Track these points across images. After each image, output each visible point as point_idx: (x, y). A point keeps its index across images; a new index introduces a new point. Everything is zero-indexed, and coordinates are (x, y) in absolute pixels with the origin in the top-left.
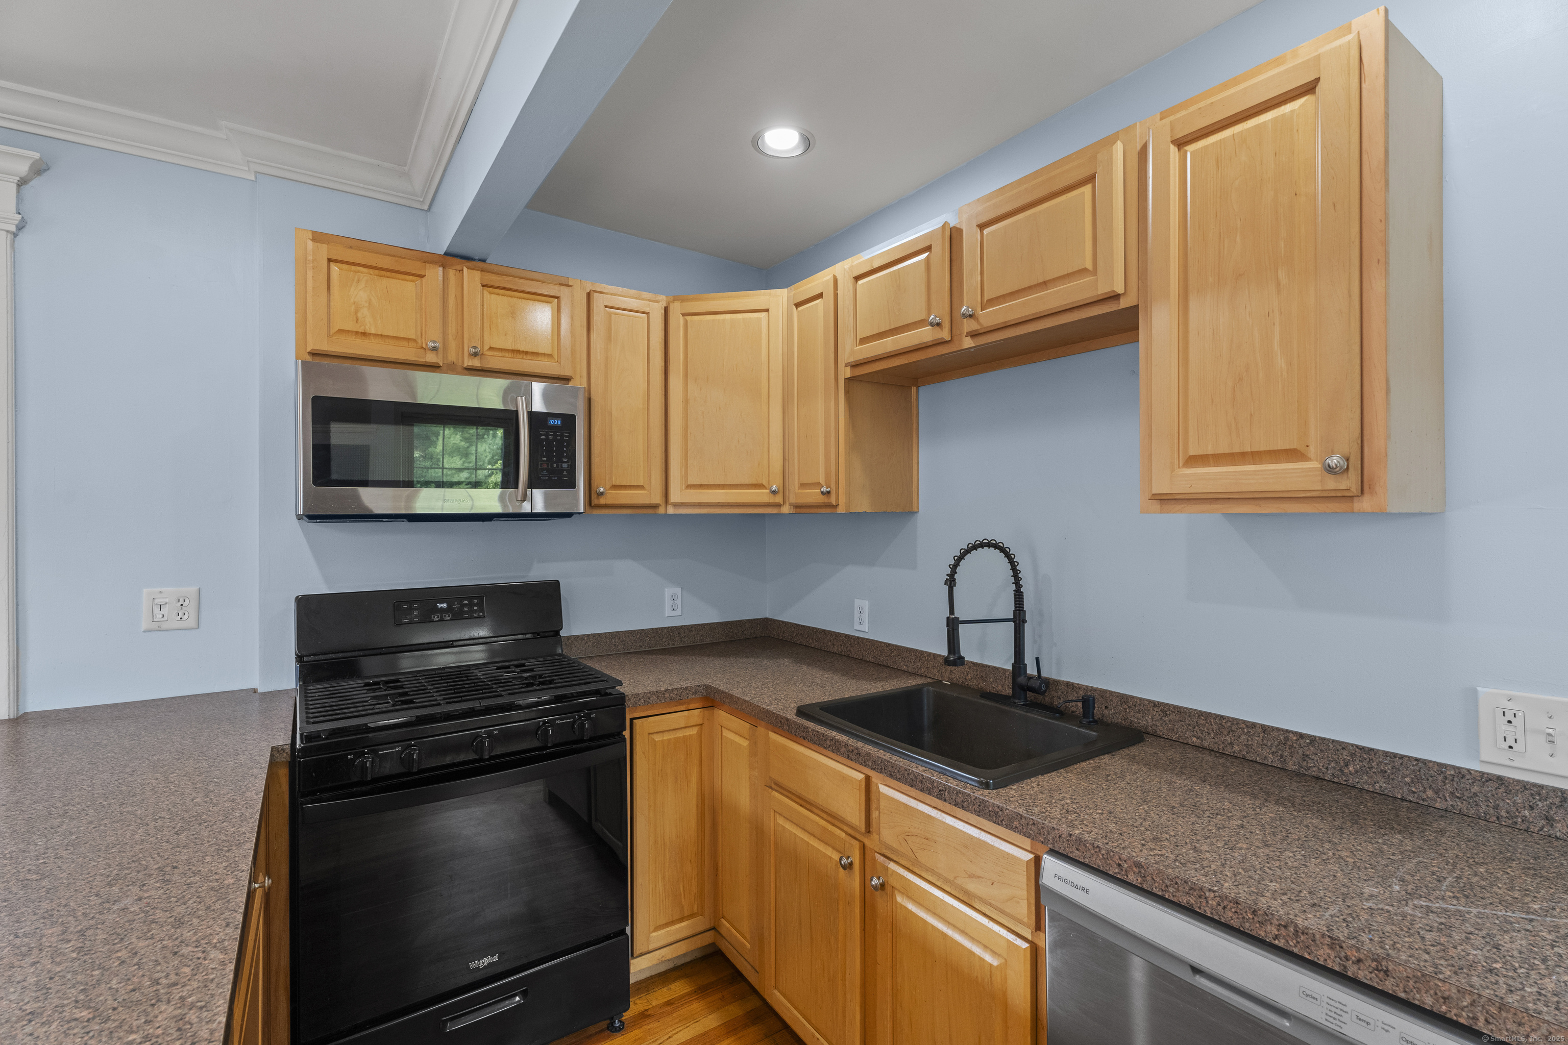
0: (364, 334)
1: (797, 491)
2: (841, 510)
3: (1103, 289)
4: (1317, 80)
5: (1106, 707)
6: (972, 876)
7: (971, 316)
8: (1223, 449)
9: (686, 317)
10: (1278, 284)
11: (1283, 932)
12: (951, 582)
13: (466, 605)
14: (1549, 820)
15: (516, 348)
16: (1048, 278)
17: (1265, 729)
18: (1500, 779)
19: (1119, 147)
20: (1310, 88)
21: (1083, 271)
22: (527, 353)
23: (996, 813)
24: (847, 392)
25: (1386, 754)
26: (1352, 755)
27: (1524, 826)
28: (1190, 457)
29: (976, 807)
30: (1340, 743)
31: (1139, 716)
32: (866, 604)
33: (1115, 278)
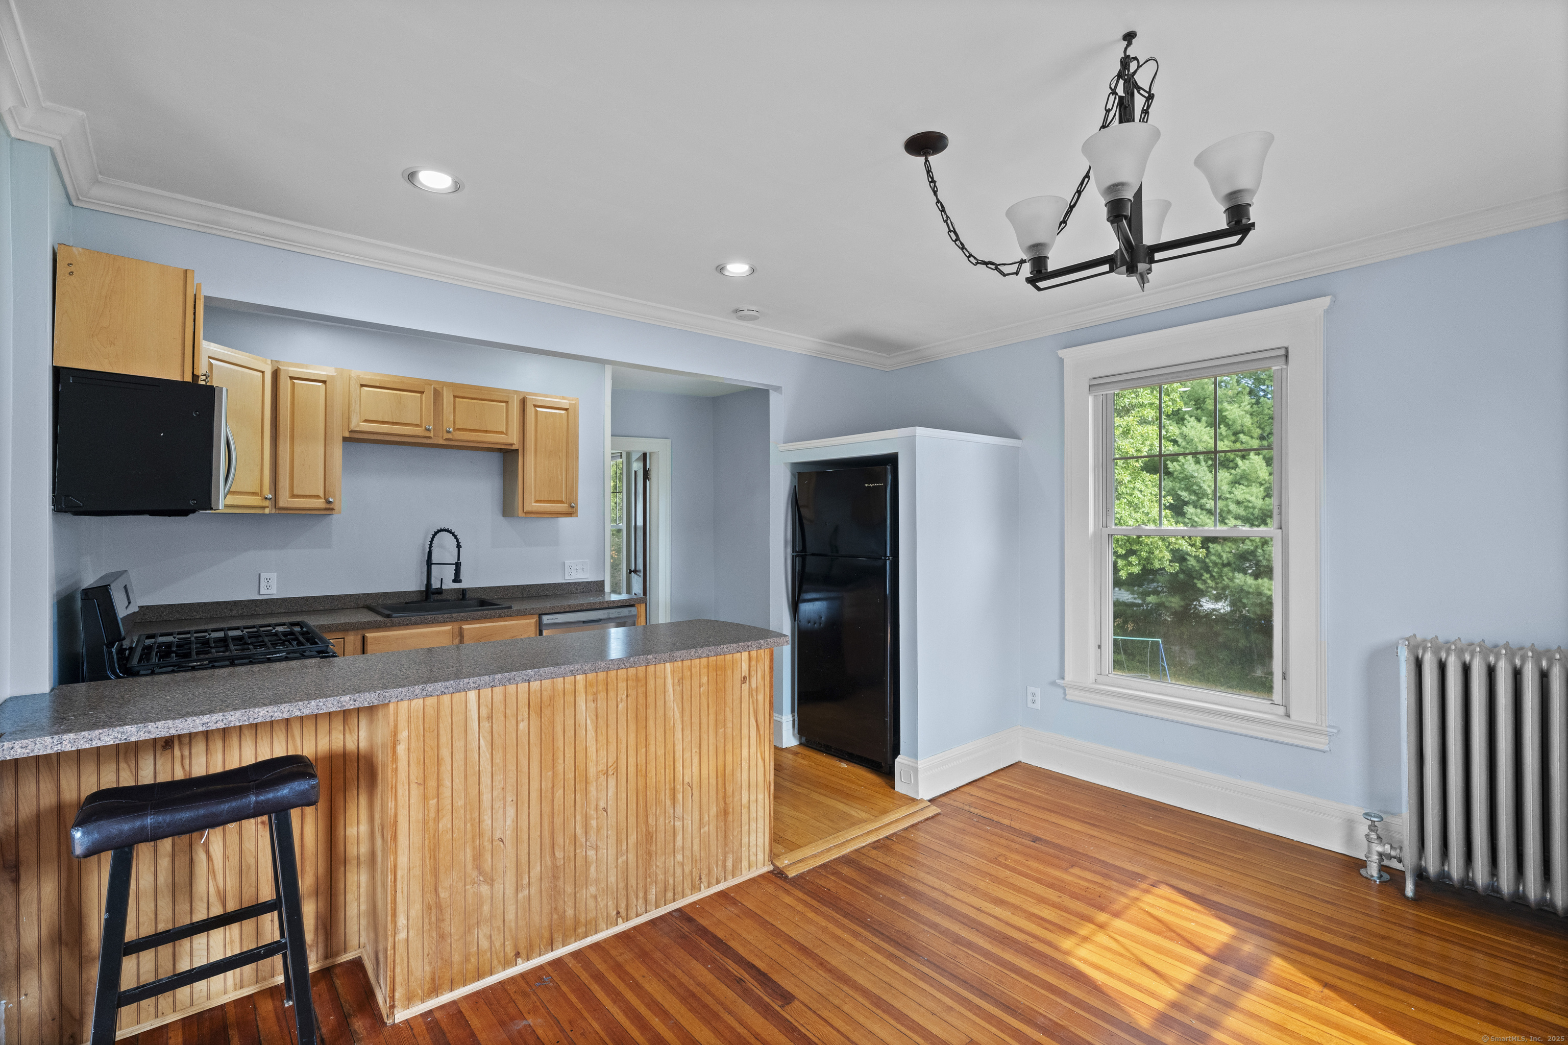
2: (335, 512)
3: (510, 441)
4: (567, 408)
7: (447, 432)
8: (546, 499)
9: (211, 360)
14: (577, 589)
16: (487, 430)
19: (519, 396)
21: (502, 433)
23: (524, 612)
24: (342, 444)
27: (573, 592)
28: (537, 500)
30: (537, 584)
32: (274, 576)
33: (513, 439)
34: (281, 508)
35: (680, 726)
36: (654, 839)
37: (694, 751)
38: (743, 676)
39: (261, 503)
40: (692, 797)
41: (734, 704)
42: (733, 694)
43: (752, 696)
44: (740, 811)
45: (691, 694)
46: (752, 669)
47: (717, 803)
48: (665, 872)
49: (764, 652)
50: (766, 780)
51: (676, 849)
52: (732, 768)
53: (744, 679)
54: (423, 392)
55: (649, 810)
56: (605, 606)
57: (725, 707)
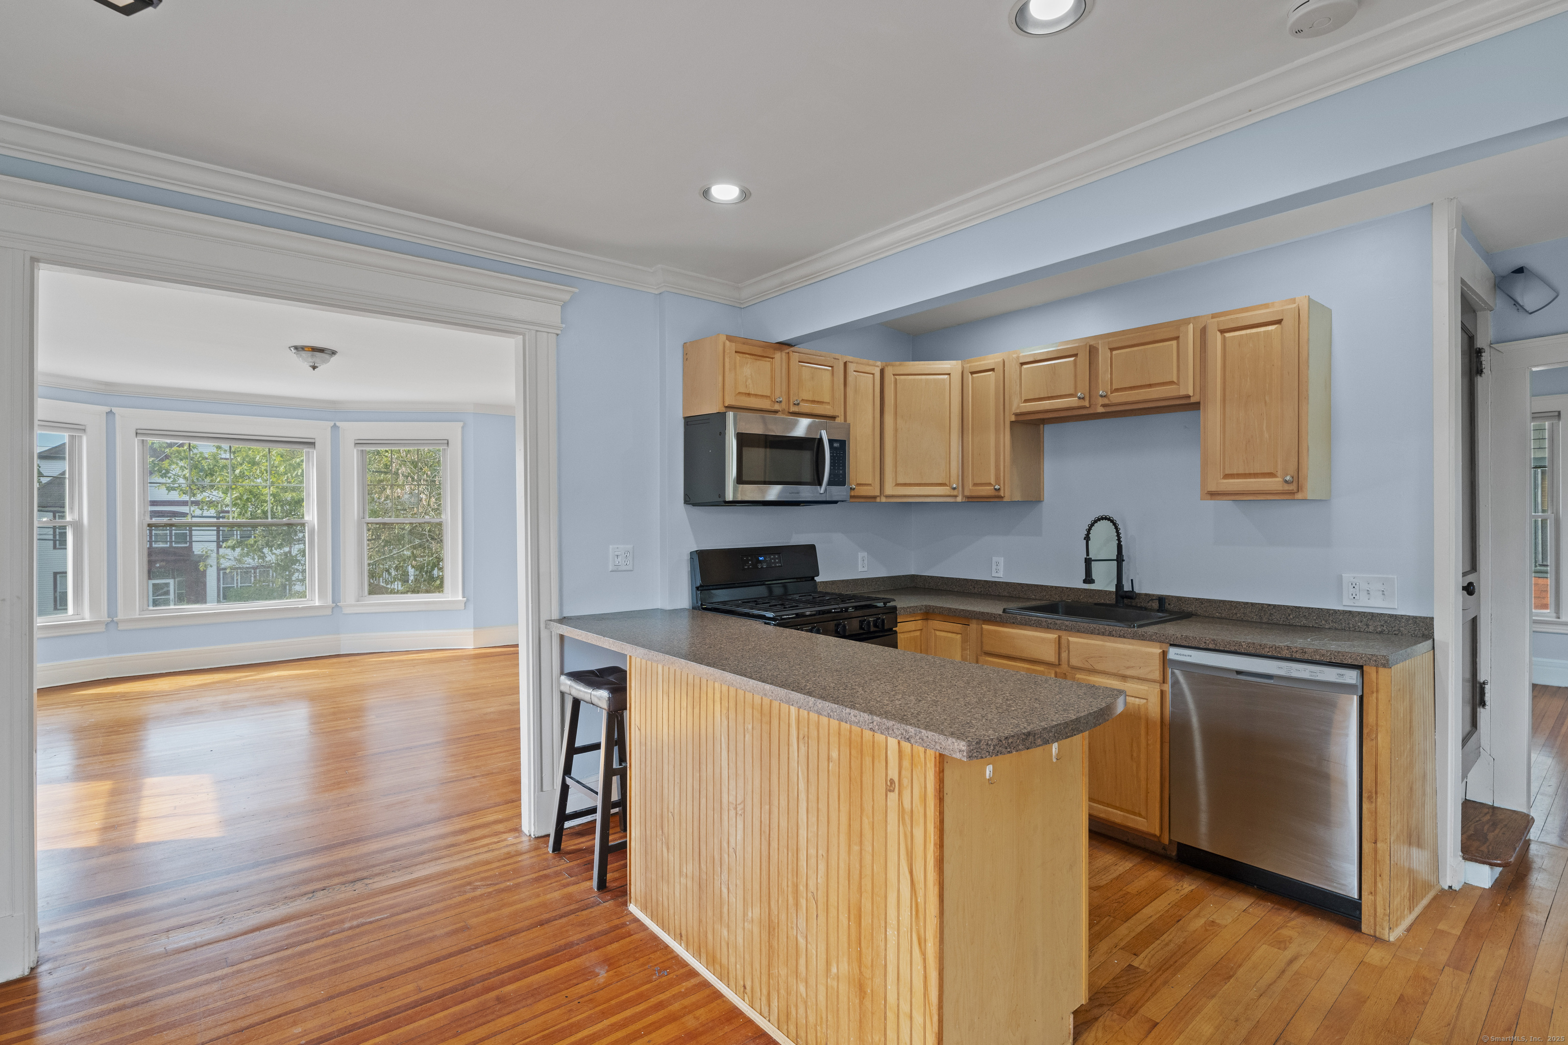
0: (749, 394)
1: (971, 488)
2: (1005, 500)
3: (1183, 392)
4: (1282, 320)
5: (1169, 604)
6: (1128, 668)
7: (1105, 396)
8: (1241, 471)
9: (896, 377)
10: (1266, 402)
11: (1271, 649)
12: (1087, 538)
13: (772, 559)
14: (1367, 625)
15: (813, 399)
16: (1152, 383)
17: (1252, 604)
18: (1350, 611)
19: (1191, 326)
20: (1279, 322)
21: (1172, 383)
22: (818, 402)
23: (1143, 635)
24: (1011, 429)
25: (1306, 608)
26: (1292, 610)
27: (1358, 630)
28: (1226, 475)
29: (1131, 635)
30: (1287, 606)
31: (1188, 606)
32: (1001, 560)
33: (1188, 388)
34: (968, 497)
35: (805, 804)
36: (776, 934)
37: (820, 852)
38: (889, 779)
39: (948, 493)
40: (817, 919)
41: (876, 818)
42: (873, 800)
43: (904, 824)
44: (883, 1007)
45: (818, 766)
46: (903, 772)
47: (849, 959)
48: (788, 993)
49: (925, 752)
50: (928, 998)
51: (798, 975)
52: (870, 921)
53: (890, 786)
54: (1077, 354)
55: (771, 890)
56: (1285, 653)
57: (861, 813)
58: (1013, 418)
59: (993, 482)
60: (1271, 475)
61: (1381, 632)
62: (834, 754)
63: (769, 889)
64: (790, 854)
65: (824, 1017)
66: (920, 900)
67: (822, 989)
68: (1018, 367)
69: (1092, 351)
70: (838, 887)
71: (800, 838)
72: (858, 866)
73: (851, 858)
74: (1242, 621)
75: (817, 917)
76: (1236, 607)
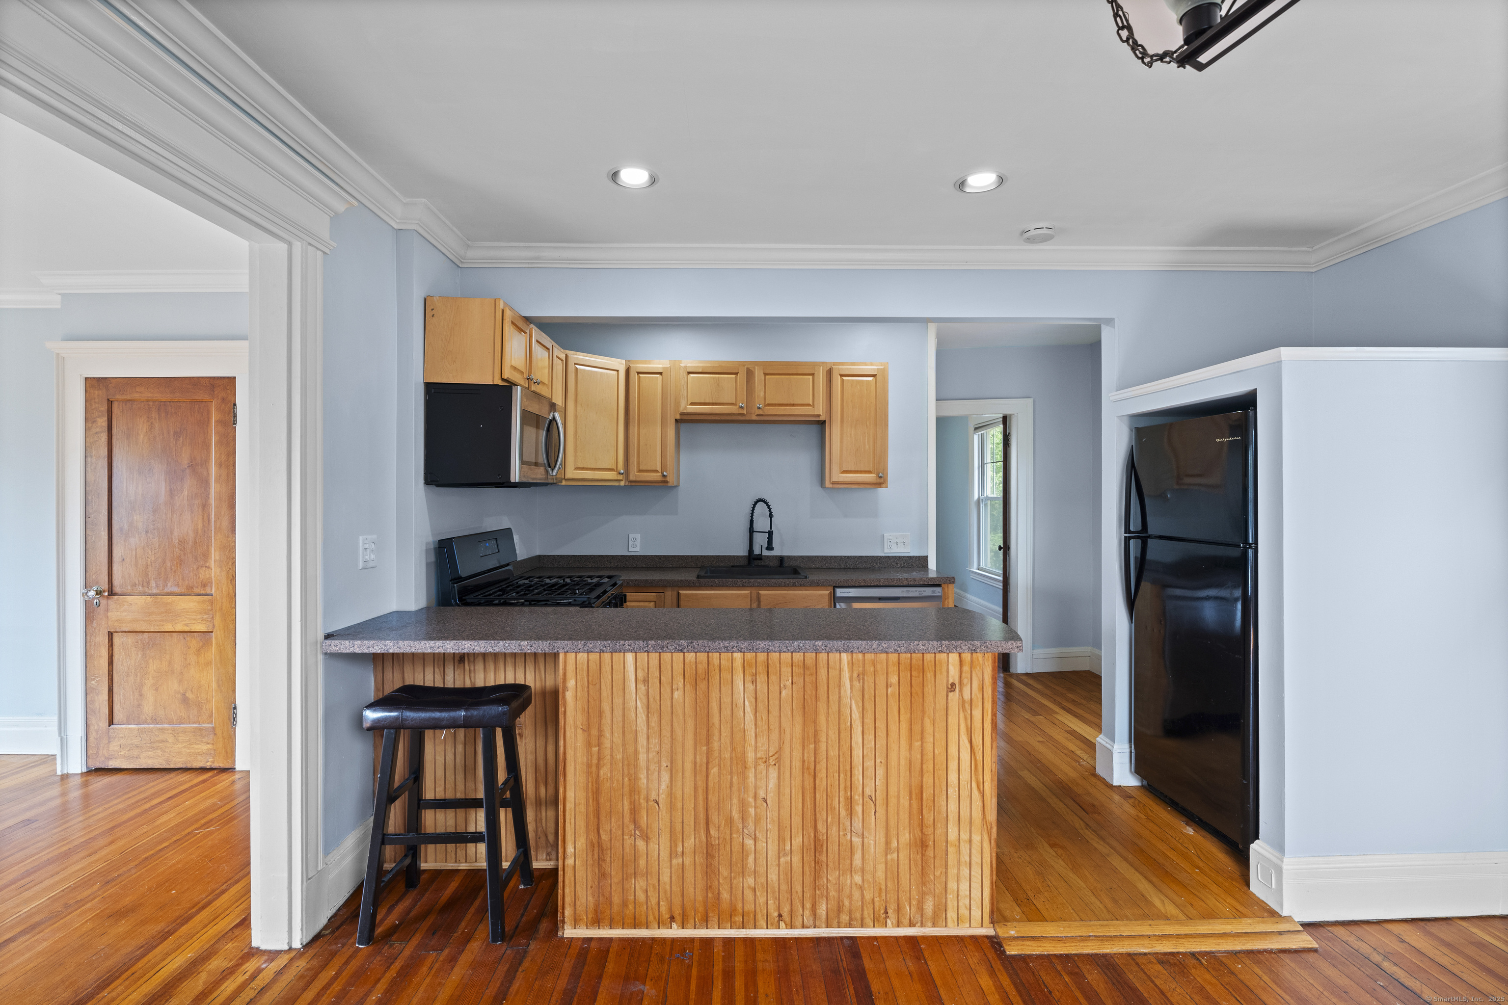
0: (515, 368)
1: (633, 473)
2: (669, 484)
3: (815, 413)
4: (878, 375)
5: (784, 562)
7: (758, 408)
8: (853, 469)
9: (575, 365)
15: (541, 380)
16: (795, 403)
17: (836, 557)
18: (889, 556)
19: (824, 368)
20: (876, 376)
21: (809, 405)
22: (543, 382)
23: (818, 583)
24: (675, 425)
25: (866, 556)
27: (893, 567)
28: (843, 470)
31: (794, 562)
32: (640, 536)
33: (820, 410)
34: (632, 482)
35: (860, 729)
36: (825, 849)
37: (878, 761)
38: (950, 683)
39: (616, 478)
40: (875, 815)
41: (937, 715)
42: (935, 703)
43: (964, 710)
44: (944, 848)
45: (875, 694)
46: (964, 675)
47: (910, 829)
48: (839, 891)
49: (983, 657)
50: (986, 819)
51: (853, 869)
52: (932, 792)
53: (952, 687)
54: (738, 373)
55: (818, 815)
56: (905, 583)
57: (923, 716)
58: (678, 417)
59: (659, 469)
60: (869, 472)
61: (903, 567)
62: (894, 679)
63: (815, 814)
64: (842, 775)
65: (883, 887)
66: (979, 757)
67: (881, 868)
68: (685, 374)
69: (750, 373)
70: (899, 781)
71: (855, 758)
72: (919, 756)
73: (912, 753)
74: (829, 568)
75: (875, 813)
76: (825, 560)
